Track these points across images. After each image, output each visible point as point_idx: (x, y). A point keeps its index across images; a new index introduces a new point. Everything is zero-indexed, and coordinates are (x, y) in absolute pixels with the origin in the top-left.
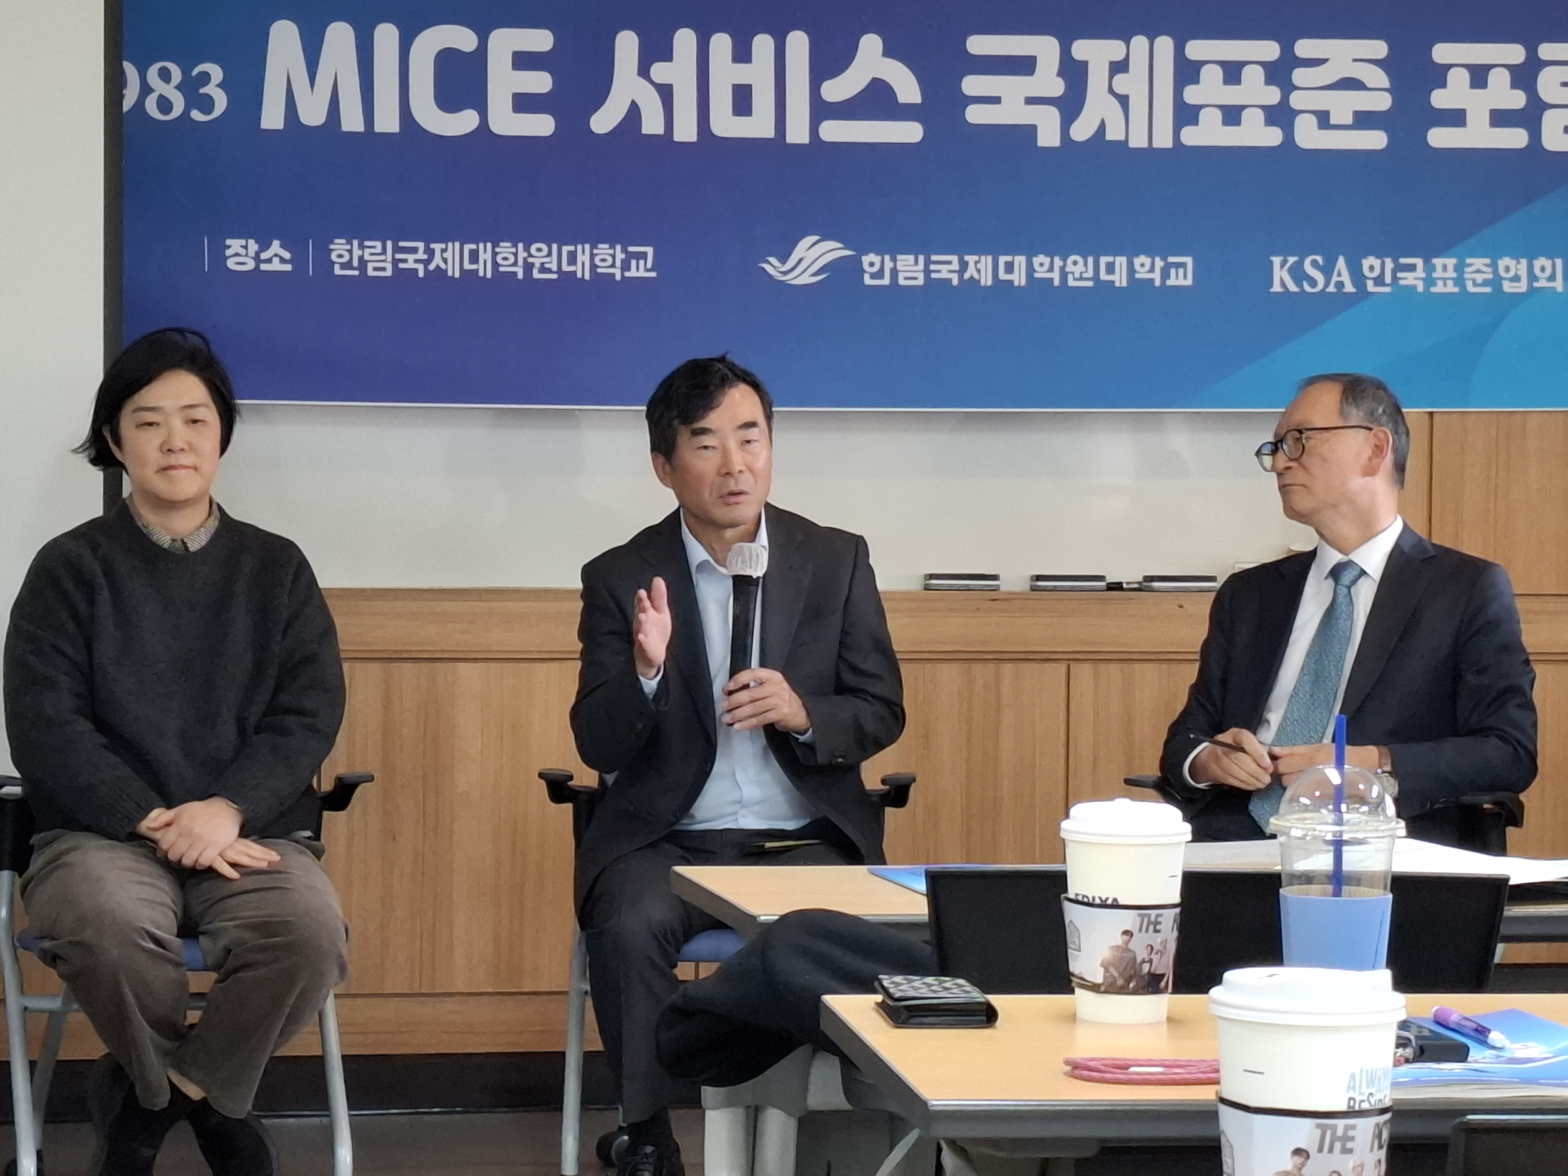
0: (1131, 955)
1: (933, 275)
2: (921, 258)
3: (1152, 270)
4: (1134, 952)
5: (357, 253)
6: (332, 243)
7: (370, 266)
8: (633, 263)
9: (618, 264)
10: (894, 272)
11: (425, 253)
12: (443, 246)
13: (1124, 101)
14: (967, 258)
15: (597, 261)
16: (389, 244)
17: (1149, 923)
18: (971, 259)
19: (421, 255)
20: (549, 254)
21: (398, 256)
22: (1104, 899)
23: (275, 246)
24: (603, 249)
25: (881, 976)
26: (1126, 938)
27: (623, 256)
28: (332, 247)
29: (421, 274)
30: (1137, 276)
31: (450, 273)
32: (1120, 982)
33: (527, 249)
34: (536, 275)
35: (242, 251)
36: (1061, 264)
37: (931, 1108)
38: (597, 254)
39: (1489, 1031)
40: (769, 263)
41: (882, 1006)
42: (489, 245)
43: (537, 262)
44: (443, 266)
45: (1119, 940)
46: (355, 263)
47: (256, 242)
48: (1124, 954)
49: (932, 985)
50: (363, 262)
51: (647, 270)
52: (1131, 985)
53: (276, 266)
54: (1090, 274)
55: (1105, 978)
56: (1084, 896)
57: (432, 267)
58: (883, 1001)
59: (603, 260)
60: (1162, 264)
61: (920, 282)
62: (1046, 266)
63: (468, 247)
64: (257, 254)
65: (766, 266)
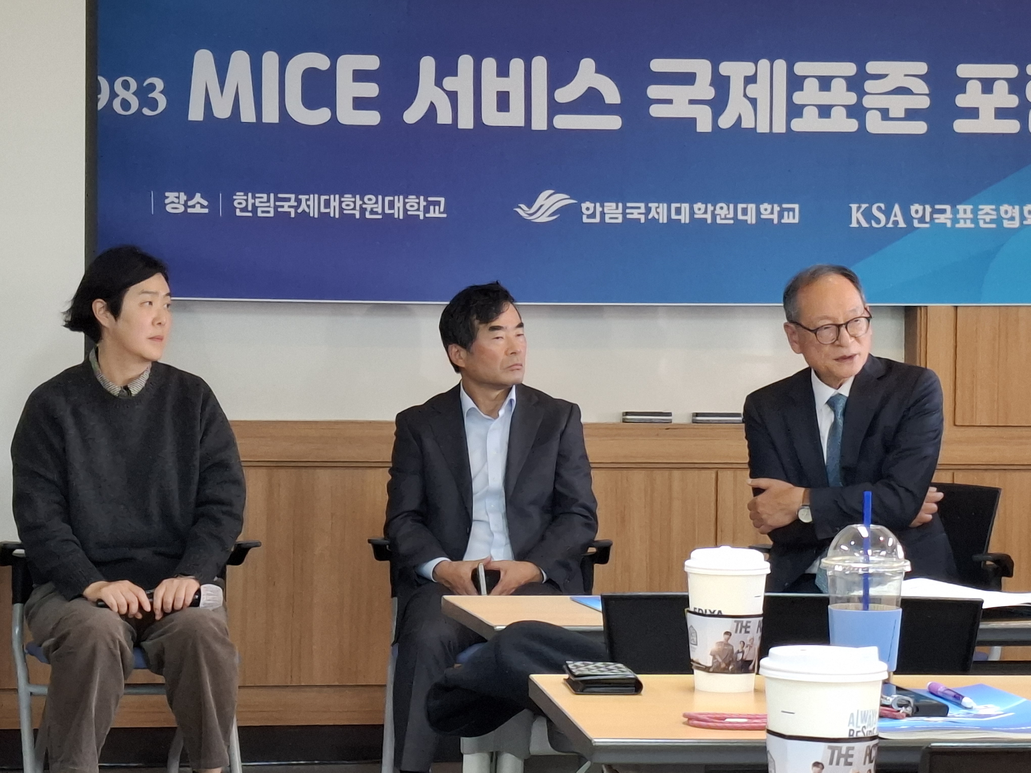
0: (731, 648)
1: (629, 216)
2: (620, 205)
3: (772, 213)
4: (733, 647)
5: (251, 201)
6: (235, 195)
7: (259, 210)
8: (432, 208)
9: (422, 208)
10: (603, 214)
11: (295, 201)
12: (307, 197)
13: (753, 102)
14: (650, 205)
15: (408, 206)
16: (272, 195)
17: (742, 626)
18: (653, 205)
19: (294, 203)
20: (376, 202)
21: (278, 203)
22: (712, 611)
23: (198, 197)
24: (412, 199)
25: (567, 662)
26: (727, 636)
27: (425, 203)
28: (235, 197)
29: (293, 215)
30: (762, 217)
31: (311, 215)
32: (723, 665)
33: (362, 199)
34: (368, 216)
35: (176, 200)
36: (712, 208)
37: (594, 744)
38: (408, 203)
39: (963, 697)
40: (520, 208)
41: (568, 680)
42: (337, 196)
43: (369, 207)
44: (307, 210)
45: (722, 638)
46: (250, 208)
47: (185, 194)
48: (726, 648)
49: (601, 667)
50: (255, 208)
51: (440, 213)
52: (730, 668)
53: (198, 210)
54: (731, 215)
55: (713, 663)
56: (699, 609)
57: (300, 211)
58: (569, 678)
59: (412, 206)
60: (778, 209)
61: (620, 220)
62: (703, 211)
63: (323, 198)
64: (186, 202)
65: (518, 210)
